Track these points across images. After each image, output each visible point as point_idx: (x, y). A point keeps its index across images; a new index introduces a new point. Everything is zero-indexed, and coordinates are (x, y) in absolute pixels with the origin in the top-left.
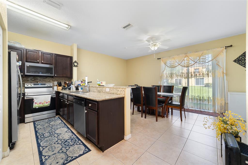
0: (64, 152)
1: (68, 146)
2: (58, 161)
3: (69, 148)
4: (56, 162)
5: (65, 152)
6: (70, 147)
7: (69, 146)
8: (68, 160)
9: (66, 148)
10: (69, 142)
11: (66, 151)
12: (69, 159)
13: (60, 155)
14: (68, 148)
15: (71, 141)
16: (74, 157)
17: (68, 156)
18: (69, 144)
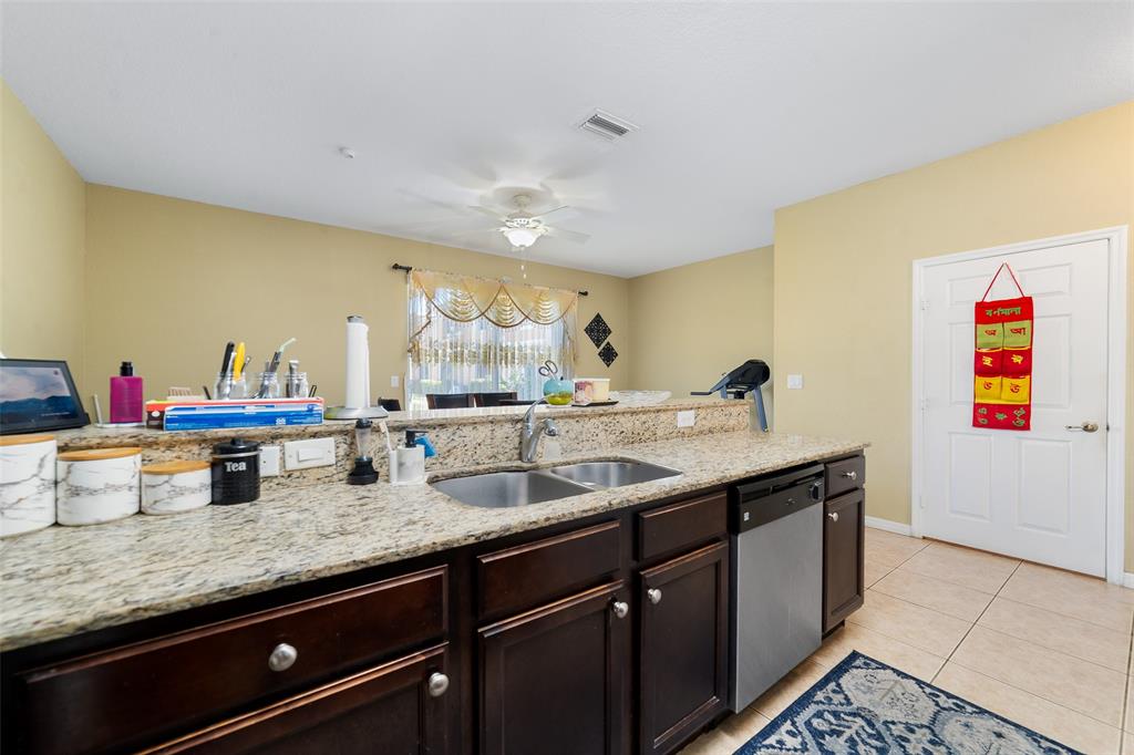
0: (935, 735)
1: (886, 734)
2: (994, 738)
3: (893, 723)
4: (1002, 741)
5: (927, 731)
6: (886, 723)
7: (882, 729)
8: (954, 704)
9: (900, 737)
10: (851, 740)
11: (922, 726)
12: (946, 702)
13: (961, 745)
14: (897, 730)
15: (839, 734)
16: (928, 690)
17: (936, 714)
18: (870, 736)
